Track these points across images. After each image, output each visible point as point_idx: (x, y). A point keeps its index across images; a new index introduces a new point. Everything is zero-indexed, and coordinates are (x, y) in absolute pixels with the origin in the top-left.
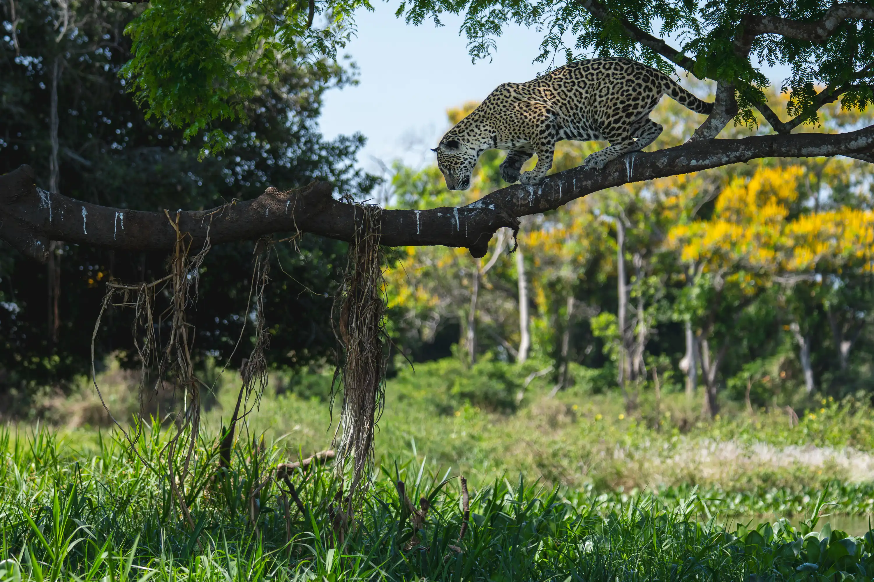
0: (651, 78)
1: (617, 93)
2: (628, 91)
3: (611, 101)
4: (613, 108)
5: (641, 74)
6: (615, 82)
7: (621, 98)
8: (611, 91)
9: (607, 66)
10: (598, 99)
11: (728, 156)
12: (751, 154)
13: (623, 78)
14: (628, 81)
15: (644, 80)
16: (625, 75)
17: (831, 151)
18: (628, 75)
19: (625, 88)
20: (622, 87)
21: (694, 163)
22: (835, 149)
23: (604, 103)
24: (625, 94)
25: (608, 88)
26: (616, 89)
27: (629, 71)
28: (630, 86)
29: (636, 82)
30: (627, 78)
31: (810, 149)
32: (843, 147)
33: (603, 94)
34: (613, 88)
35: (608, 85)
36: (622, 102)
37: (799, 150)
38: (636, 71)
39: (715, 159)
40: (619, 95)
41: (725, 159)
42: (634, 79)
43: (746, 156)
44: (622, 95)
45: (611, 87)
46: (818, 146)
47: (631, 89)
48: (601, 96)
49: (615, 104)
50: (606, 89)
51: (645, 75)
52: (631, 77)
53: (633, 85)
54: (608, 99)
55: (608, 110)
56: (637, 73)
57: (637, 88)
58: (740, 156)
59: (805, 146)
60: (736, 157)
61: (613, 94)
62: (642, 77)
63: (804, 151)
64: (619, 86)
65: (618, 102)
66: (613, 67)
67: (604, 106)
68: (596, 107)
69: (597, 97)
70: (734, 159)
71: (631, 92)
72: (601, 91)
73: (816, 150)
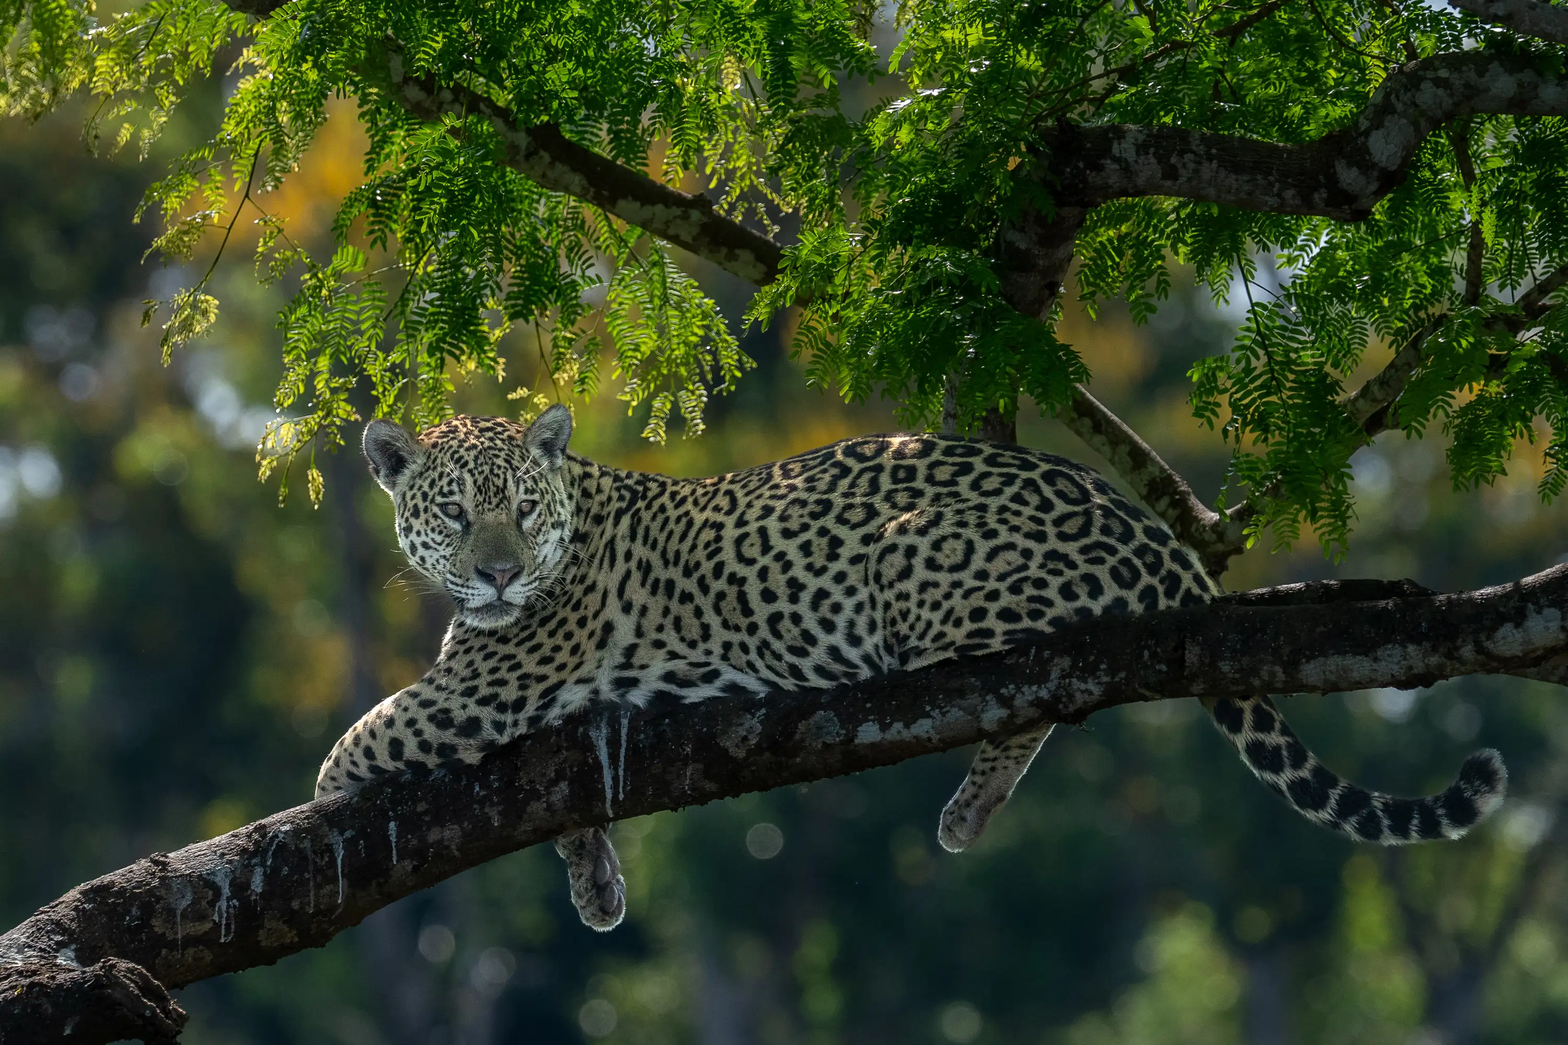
0: (1146, 579)
1: (1002, 578)
2: (1040, 584)
3: (967, 595)
4: (968, 626)
5: (1112, 551)
6: (1004, 536)
7: (1007, 599)
8: (978, 562)
9: (989, 484)
10: (921, 573)
11: (1006, 702)
12: (1096, 690)
13: (1041, 537)
14: (1052, 555)
15: (1115, 573)
16: (1050, 530)
17: (1419, 667)
18: (1063, 537)
19: (1034, 571)
20: (1025, 567)
21: (869, 733)
22: (1434, 660)
23: (937, 594)
24: (1029, 591)
25: (970, 548)
26: (999, 566)
27: (1070, 527)
28: (1057, 573)
29: (1084, 568)
30: (1053, 543)
31: (1334, 663)
32: (1467, 651)
33: (940, 558)
34: (991, 556)
35: (970, 533)
36: (1007, 615)
37: (1291, 666)
38: (1096, 535)
39: (955, 714)
40: (1002, 586)
41: (993, 715)
42: (1078, 558)
43: (1080, 698)
44: (1015, 589)
45: (983, 547)
46: (1366, 648)
47: (1055, 583)
48: (931, 564)
49: (978, 614)
50: (960, 546)
51: (1125, 562)
52: (1071, 549)
53: (1069, 574)
54: (957, 584)
55: (949, 629)
56: (1099, 545)
57: (1082, 590)
58: (1056, 698)
59: (1318, 649)
60: (1037, 703)
61: (982, 575)
62: (1111, 561)
63: (1311, 671)
64: (1014, 557)
65: (993, 608)
66: (1009, 491)
67: (936, 606)
68: (903, 596)
69: (918, 562)
70: (1032, 712)
71: (1051, 593)
72: (937, 546)
73: (1359, 666)
